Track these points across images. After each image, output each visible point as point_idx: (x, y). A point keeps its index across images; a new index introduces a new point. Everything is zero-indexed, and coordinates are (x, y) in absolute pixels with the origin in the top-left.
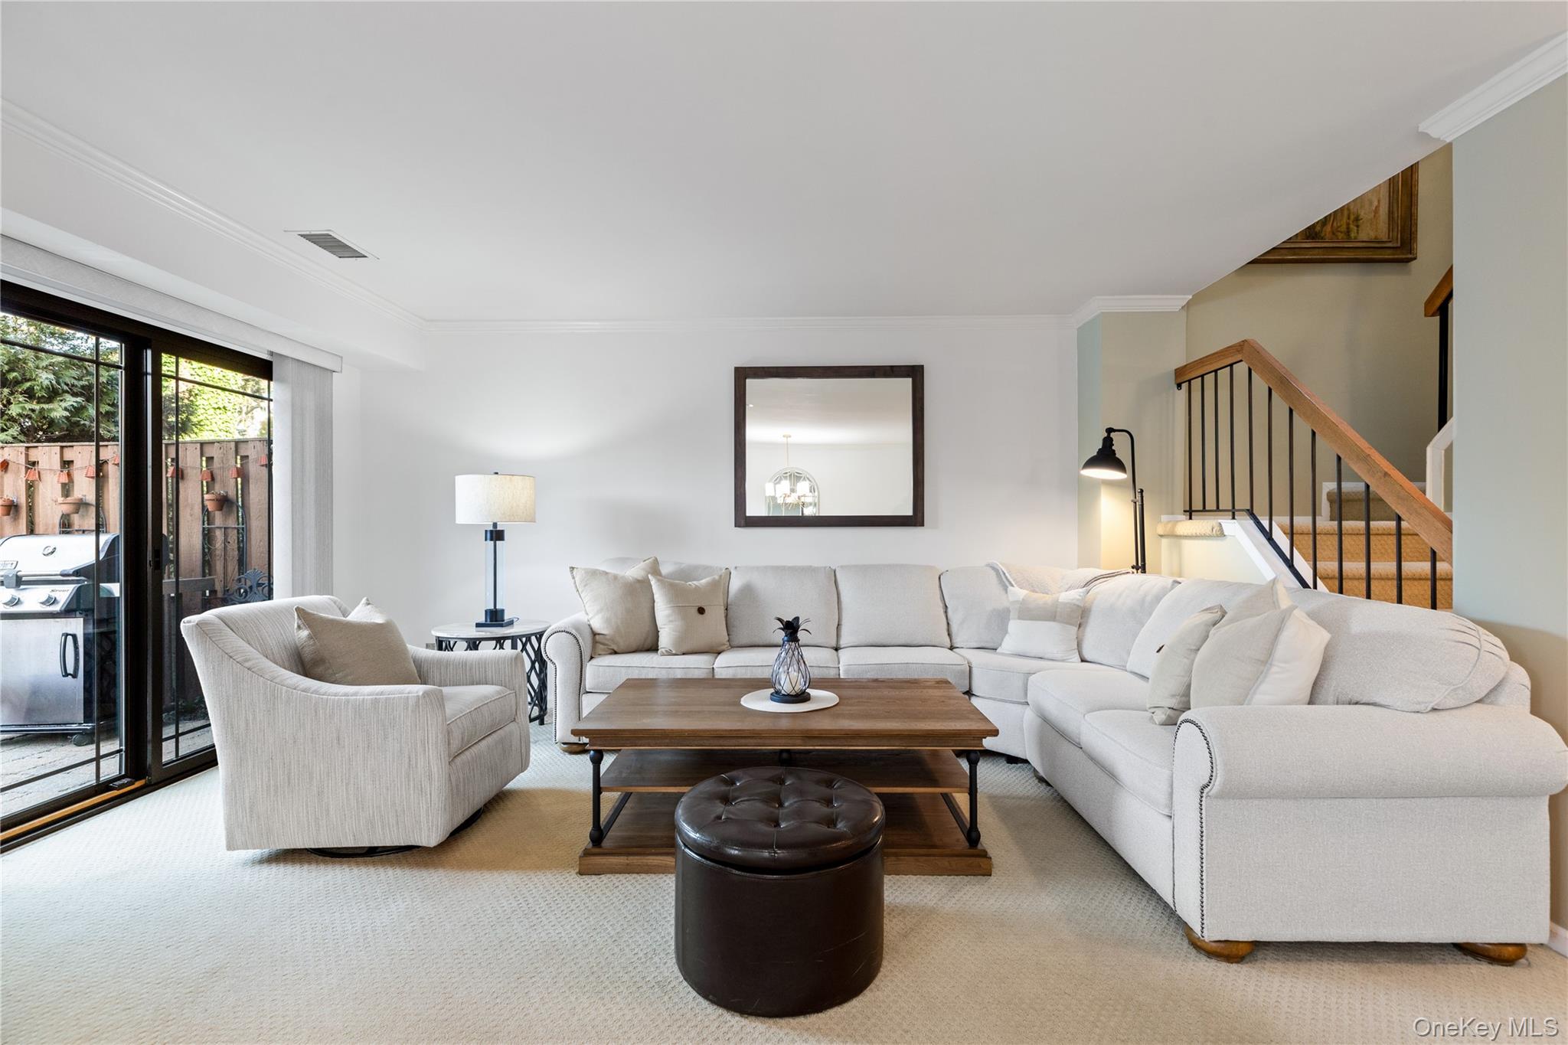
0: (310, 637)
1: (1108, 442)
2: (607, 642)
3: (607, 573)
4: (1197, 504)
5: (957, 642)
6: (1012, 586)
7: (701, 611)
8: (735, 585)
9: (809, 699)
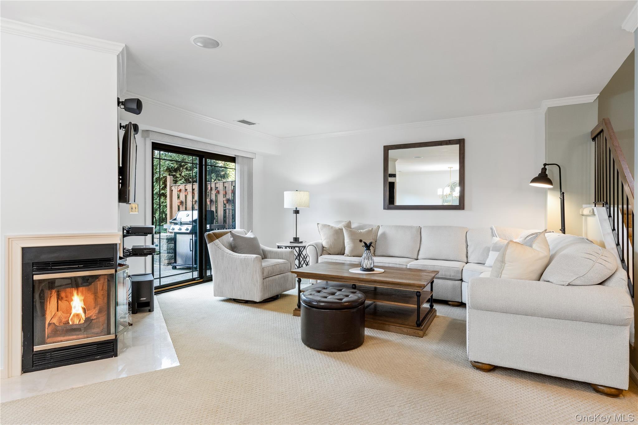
0: (233, 240)
1: (544, 170)
2: (327, 250)
3: (329, 226)
6: (497, 237)
7: (361, 241)
8: (380, 233)
9: (373, 270)
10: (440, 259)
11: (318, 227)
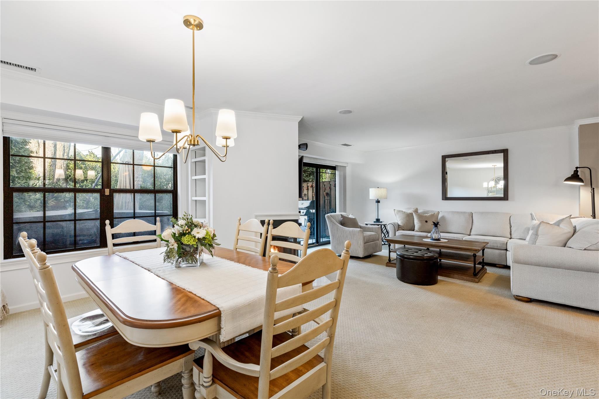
0: (343, 219)
1: (576, 172)
2: (402, 227)
3: (402, 211)
5: (513, 236)
6: (535, 220)
7: (426, 222)
8: (440, 216)
9: (440, 240)
10: (488, 235)
11: (395, 212)
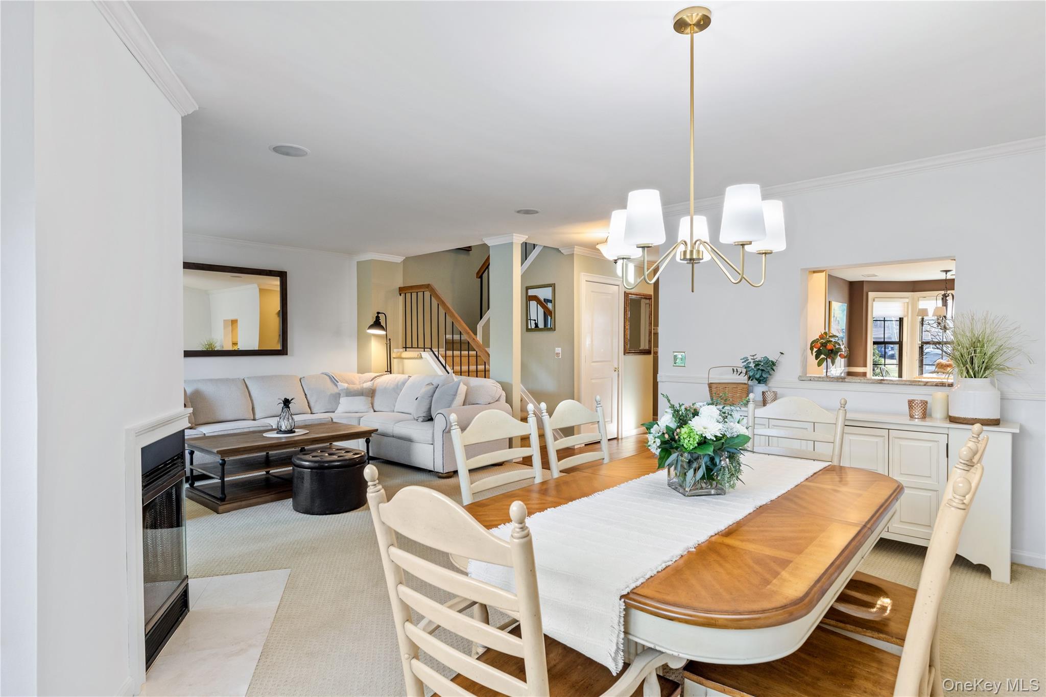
1: (378, 318)
4: (409, 345)
5: (314, 411)
6: (339, 382)
9: (294, 432)
